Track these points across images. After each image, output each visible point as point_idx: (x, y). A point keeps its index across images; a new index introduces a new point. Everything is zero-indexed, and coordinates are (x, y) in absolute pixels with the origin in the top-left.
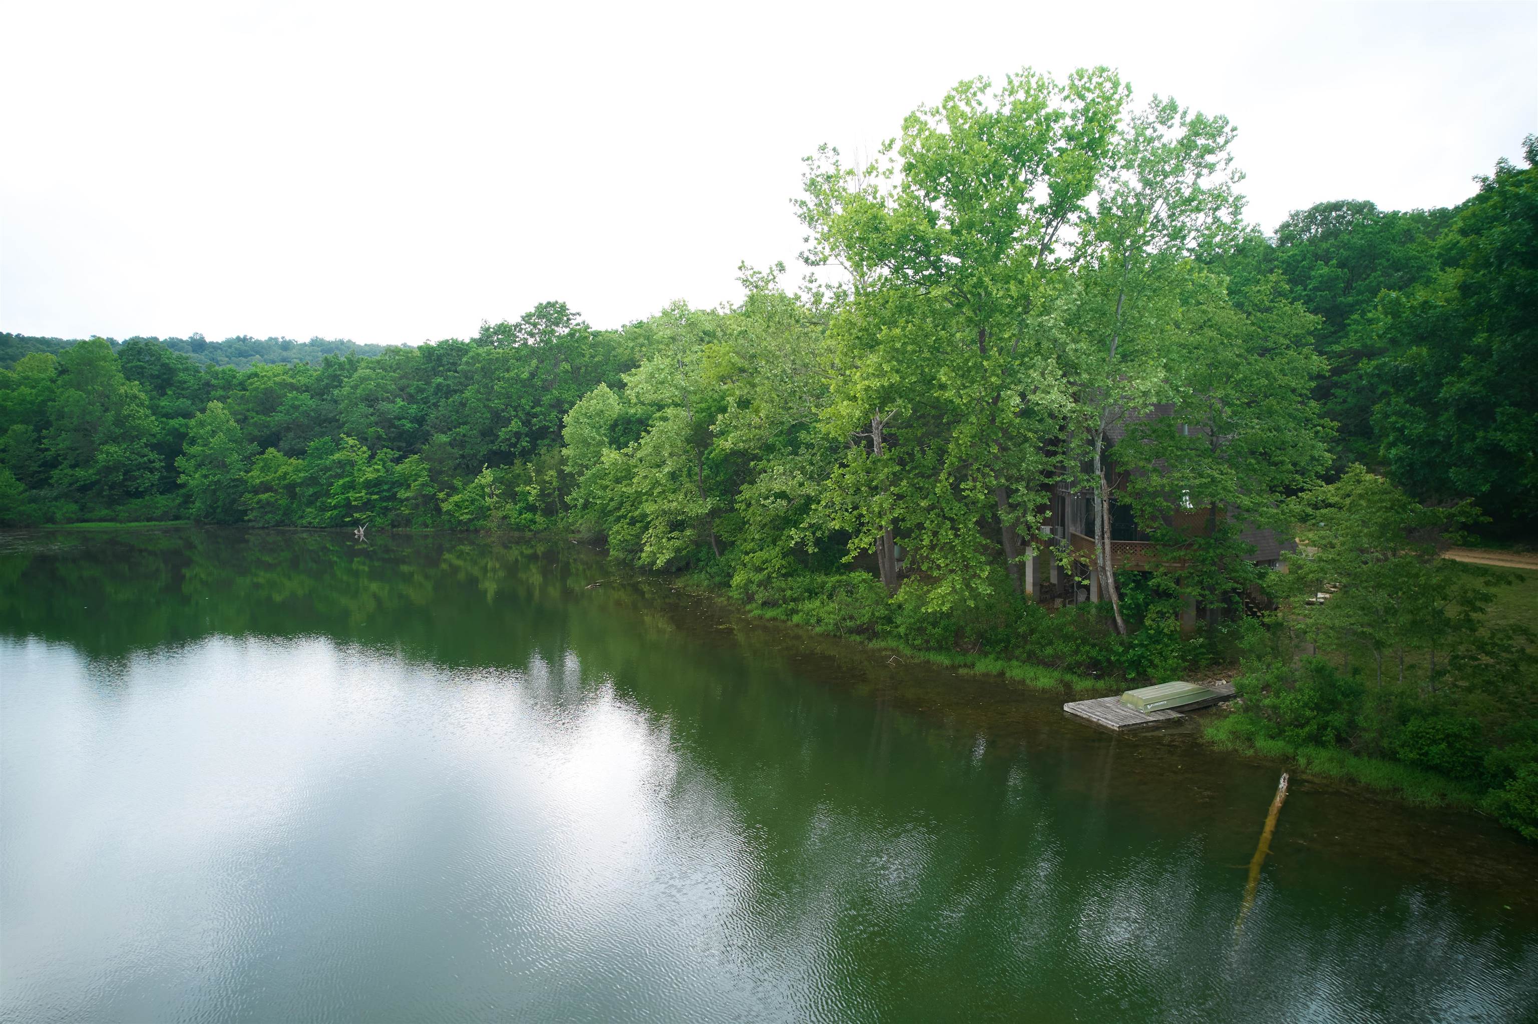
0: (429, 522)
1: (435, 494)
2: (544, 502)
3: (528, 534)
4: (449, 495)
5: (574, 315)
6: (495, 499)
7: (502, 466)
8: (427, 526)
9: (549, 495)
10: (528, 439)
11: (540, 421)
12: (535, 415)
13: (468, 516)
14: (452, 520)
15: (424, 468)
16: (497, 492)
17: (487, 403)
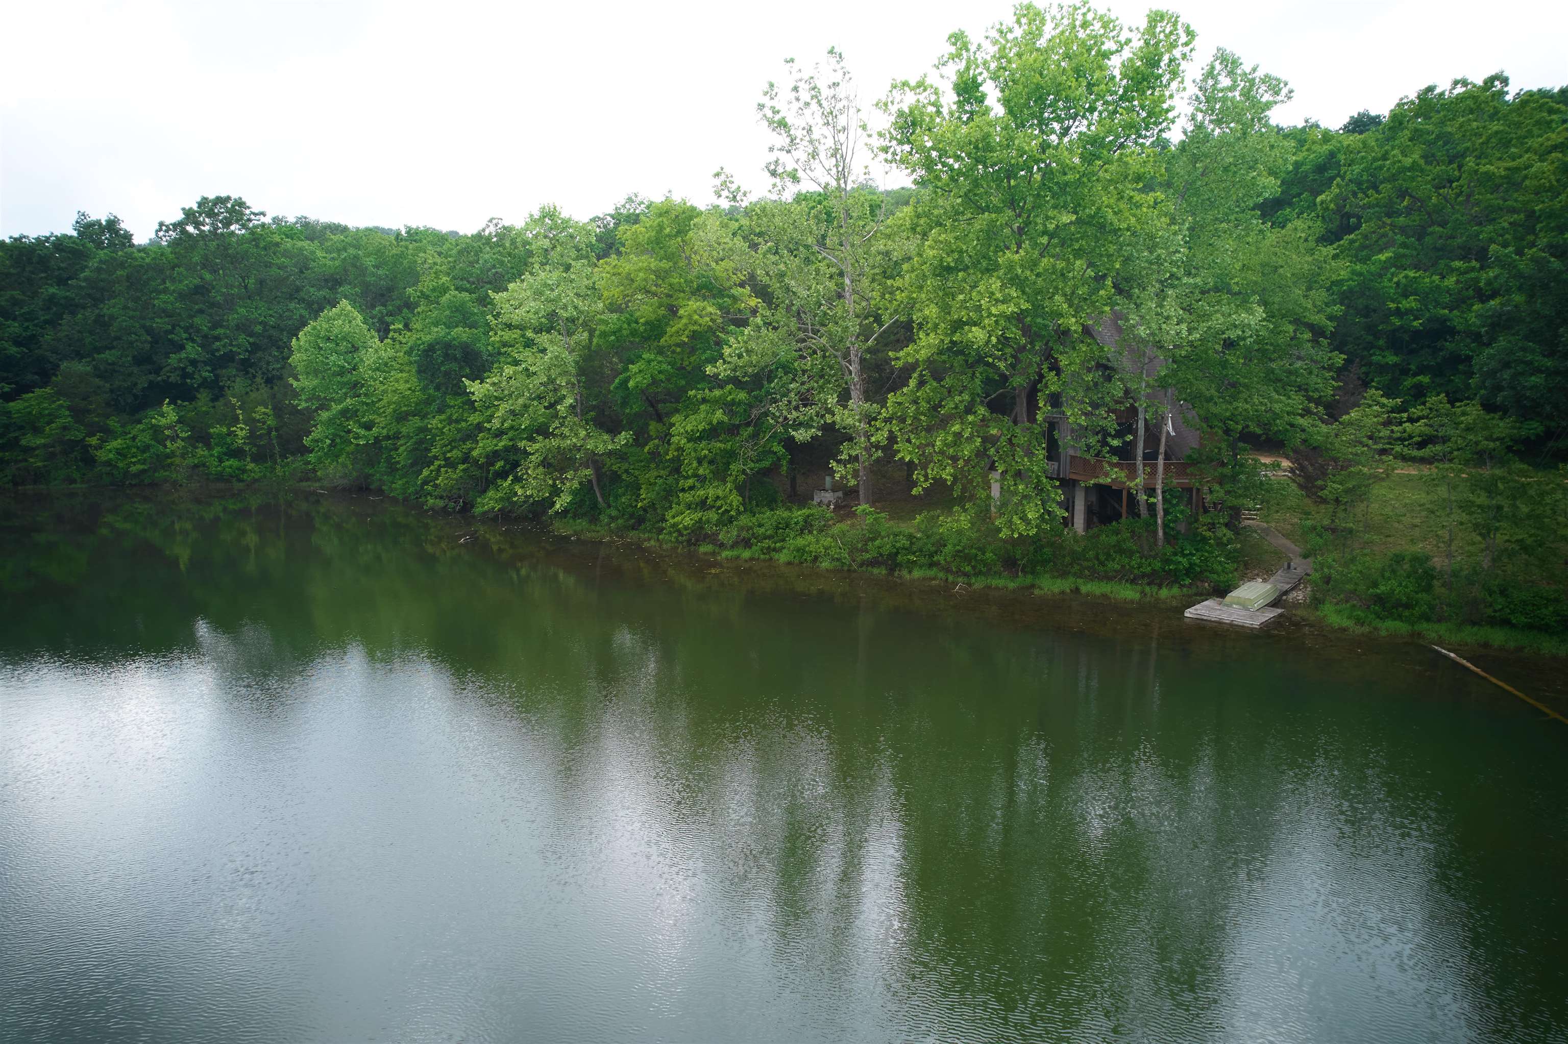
0: (76, 475)
1: (83, 440)
2: (255, 445)
3: (238, 486)
4: (103, 441)
5: (255, 214)
6: (180, 443)
7: (179, 402)
8: (73, 481)
9: (261, 436)
10: (209, 368)
11: (224, 346)
12: (217, 338)
13: (141, 467)
14: (115, 472)
15: (61, 406)
16: (184, 435)
17: (142, 322)
